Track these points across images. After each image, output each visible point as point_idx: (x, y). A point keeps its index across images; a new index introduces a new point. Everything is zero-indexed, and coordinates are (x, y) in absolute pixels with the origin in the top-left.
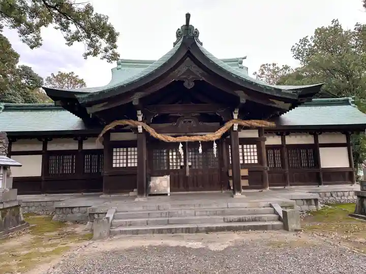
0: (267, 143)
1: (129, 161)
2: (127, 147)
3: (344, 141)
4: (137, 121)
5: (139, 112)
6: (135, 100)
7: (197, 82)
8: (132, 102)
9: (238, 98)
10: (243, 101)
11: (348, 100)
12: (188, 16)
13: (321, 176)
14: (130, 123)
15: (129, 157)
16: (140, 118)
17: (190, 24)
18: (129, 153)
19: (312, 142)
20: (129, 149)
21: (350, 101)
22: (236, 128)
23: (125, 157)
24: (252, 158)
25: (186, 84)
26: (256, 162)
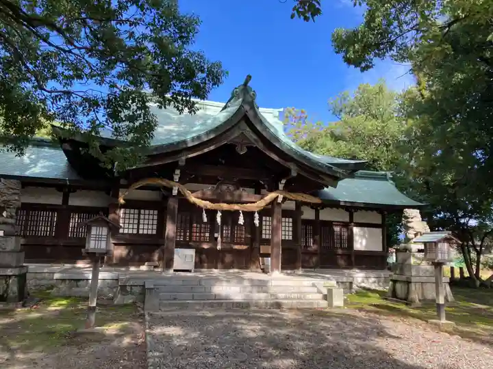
0: (304, 217)
1: (141, 226)
2: (139, 209)
3: (379, 222)
4: (173, 181)
5: (178, 172)
6: (182, 159)
7: (250, 148)
8: (177, 162)
9: (289, 170)
10: (294, 174)
11: (386, 175)
12: (249, 78)
13: (353, 259)
14: (164, 182)
15: (141, 221)
16: (176, 178)
17: (248, 85)
18: (142, 217)
19: (347, 220)
20: (142, 211)
21: (388, 178)
22: (280, 200)
23: (136, 221)
24: (287, 233)
25: (238, 149)
26: (291, 238)
